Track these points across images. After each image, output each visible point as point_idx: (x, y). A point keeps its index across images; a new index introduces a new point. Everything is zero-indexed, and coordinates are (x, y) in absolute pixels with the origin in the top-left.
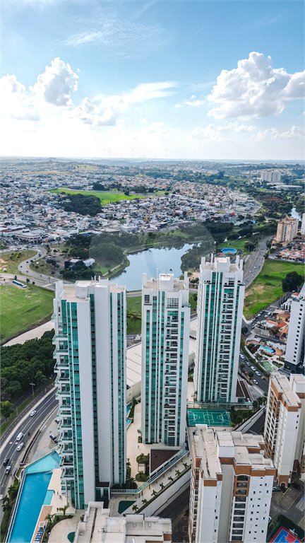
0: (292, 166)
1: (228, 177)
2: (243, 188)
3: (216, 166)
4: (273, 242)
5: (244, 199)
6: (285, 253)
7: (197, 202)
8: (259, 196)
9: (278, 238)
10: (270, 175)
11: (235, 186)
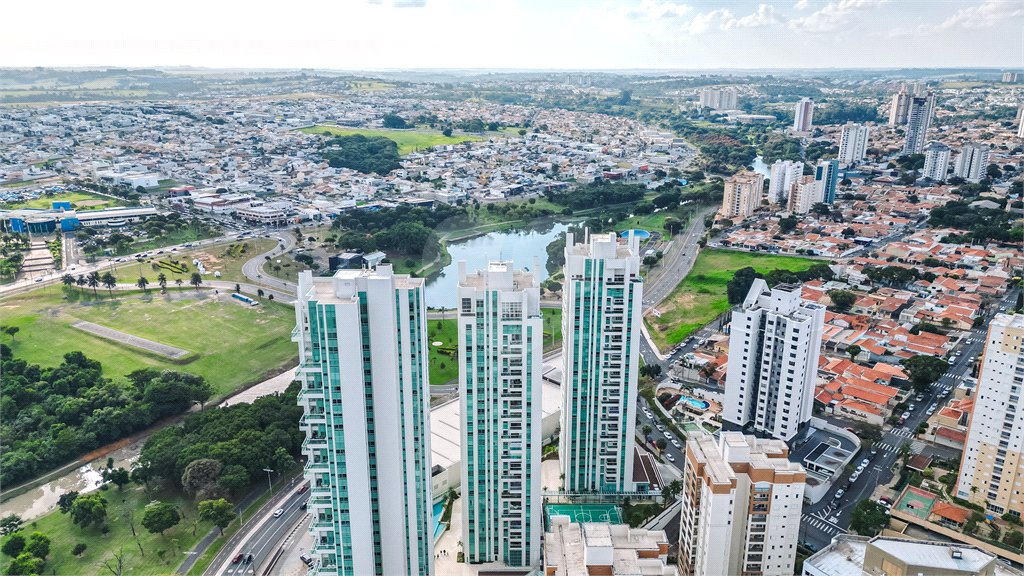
0: (759, 79)
1: (638, 102)
2: (666, 122)
3: (618, 80)
4: (717, 218)
5: (667, 140)
6: (737, 237)
7: (579, 148)
8: (695, 136)
9: (725, 210)
10: (717, 97)
11: (652, 117)
